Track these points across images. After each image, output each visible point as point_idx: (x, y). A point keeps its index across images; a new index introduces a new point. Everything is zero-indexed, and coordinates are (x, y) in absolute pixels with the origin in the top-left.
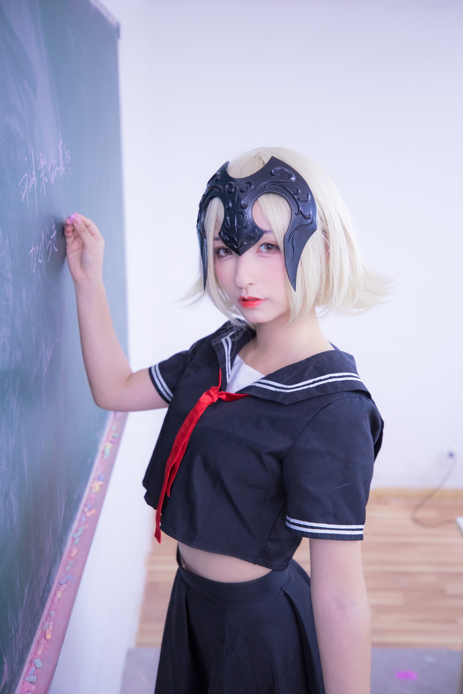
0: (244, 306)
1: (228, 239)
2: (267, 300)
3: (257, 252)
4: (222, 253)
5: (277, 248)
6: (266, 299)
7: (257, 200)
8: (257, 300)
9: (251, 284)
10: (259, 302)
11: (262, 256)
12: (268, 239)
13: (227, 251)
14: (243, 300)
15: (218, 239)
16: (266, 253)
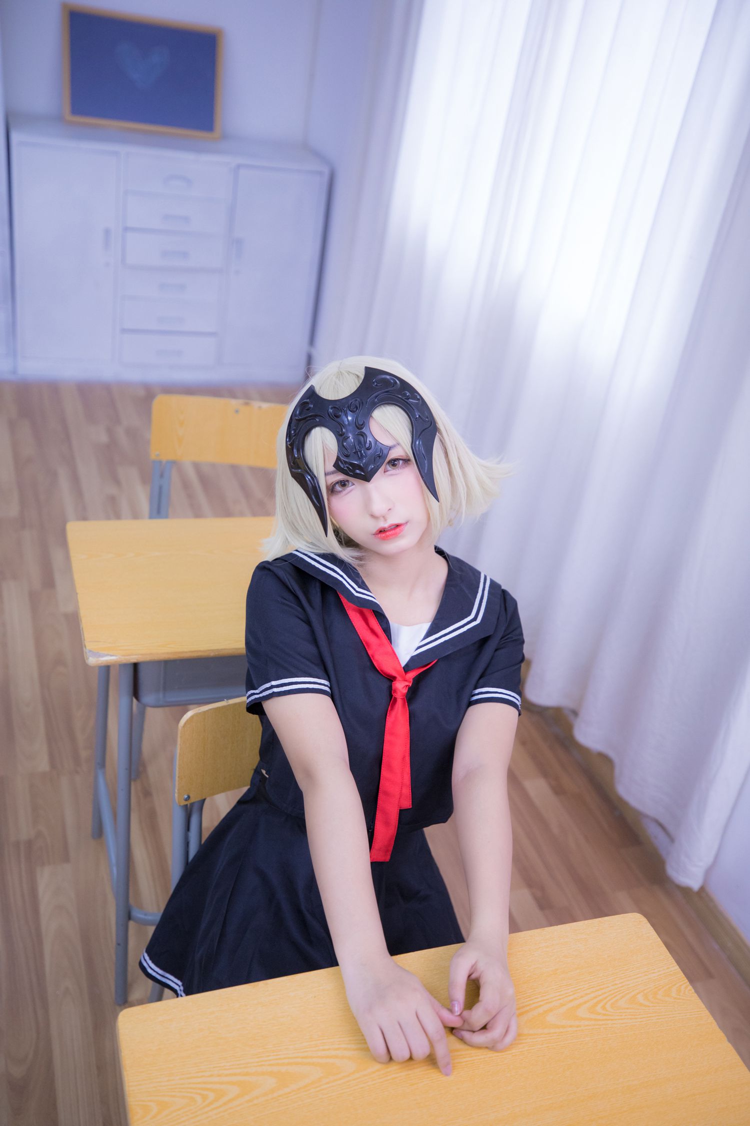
0: (384, 539)
1: (351, 468)
2: (408, 523)
3: (385, 472)
4: (338, 488)
5: (407, 461)
6: (406, 523)
7: (371, 416)
8: (398, 526)
9: (390, 509)
10: (402, 526)
11: (392, 475)
12: (393, 454)
13: (343, 484)
14: (382, 531)
15: (333, 473)
16: (394, 471)
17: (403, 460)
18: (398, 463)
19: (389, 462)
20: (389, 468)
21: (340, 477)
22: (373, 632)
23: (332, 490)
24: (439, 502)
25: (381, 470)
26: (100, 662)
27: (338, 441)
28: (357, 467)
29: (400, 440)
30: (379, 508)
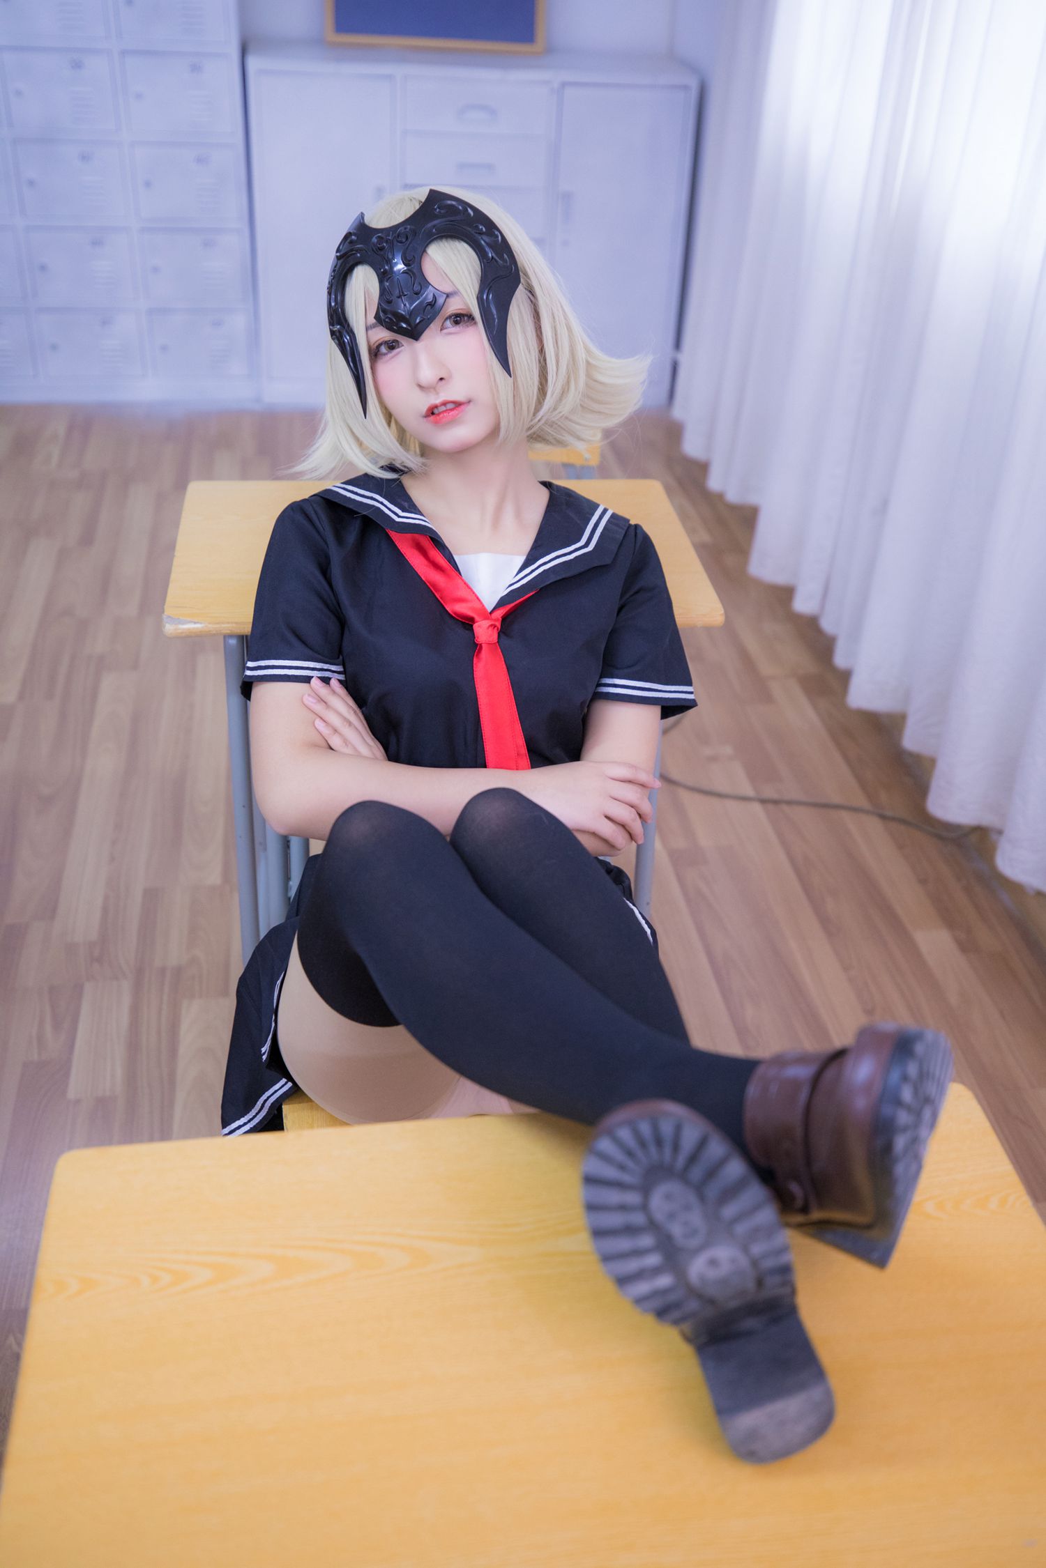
0: (435, 423)
1: (395, 320)
2: (471, 402)
4: (383, 351)
5: (470, 317)
6: (468, 403)
7: (425, 254)
8: (457, 404)
9: (442, 379)
11: (451, 335)
12: (454, 306)
13: (392, 346)
14: (434, 410)
15: (374, 326)
16: (454, 328)
17: (466, 315)
18: (461, 318)
19: (450, 317)
20: (448, 323)
21: (382, 334)
22: (436, 567)
23: (375, 354)
24: (511, 374)
25: (434, 326)
26: (180, 631)
27: (381, 282)
28: (402, 318)
29: (460, 288)
30: (427, 374)
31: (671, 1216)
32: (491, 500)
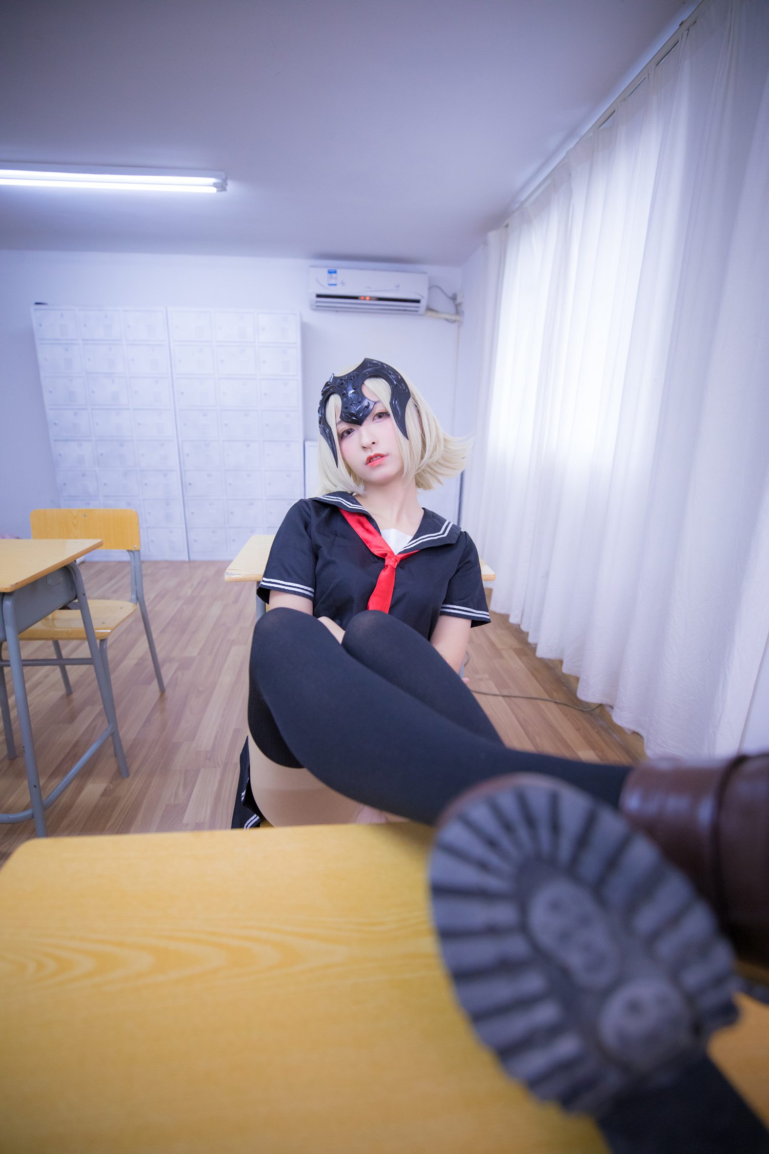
0: (372, 466)
1: (351, 418)
2: (389, 454)
3: (372, 421)
4: (345, 434)
5: (388, 414)
6: (387, 455)
7: (365, 385)
8: (382, 456)
9: (373, 443)
10: (384, 458)
11: (377, 422)
12: (378, 409)
13: (349, 432)
14: (370, 460)
15: (340, 422)
16: (379, 420)
17: (385, 413)
18: (382, 415)
19: (377, 415)
20: (376, 418)
21: (345, 426)
22: (368, 531)
23: (341, 437)
24: (408, 439)
25: (369, 419)
26: (233, 578)
27: (342, 399)
28: (353, 415)
29: (381, 399)
30: (366, 441)
31: (564, 937)
32: (396, 509)
